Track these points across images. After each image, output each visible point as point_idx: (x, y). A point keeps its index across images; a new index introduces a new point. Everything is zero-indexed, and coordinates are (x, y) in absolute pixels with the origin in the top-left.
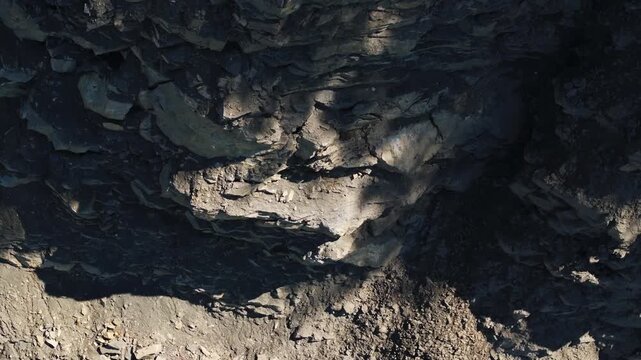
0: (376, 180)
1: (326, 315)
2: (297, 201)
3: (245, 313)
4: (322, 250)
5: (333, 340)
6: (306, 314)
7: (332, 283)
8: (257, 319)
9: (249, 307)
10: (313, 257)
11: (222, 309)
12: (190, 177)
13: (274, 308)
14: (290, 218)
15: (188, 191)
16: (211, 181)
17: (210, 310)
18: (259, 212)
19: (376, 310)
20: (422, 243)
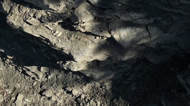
0: (108, 43)
1: (62, 90)
2: (61, 38)
3: (21, 70)
4: (68, 63)
5: (61, 103)
6: (52, 85)
7: (71, 76)
8: (26, 76)
9: (24, 69)
10: (62, 64)
11: (10, 64)
12: (12, 5)
13: (37, 75)
14: (55, 44)
15: (8, 11)
16: (21, 12)
17: (3, 61)
18: (40, 35)
19: (88, 100)
20: (124, 78)
